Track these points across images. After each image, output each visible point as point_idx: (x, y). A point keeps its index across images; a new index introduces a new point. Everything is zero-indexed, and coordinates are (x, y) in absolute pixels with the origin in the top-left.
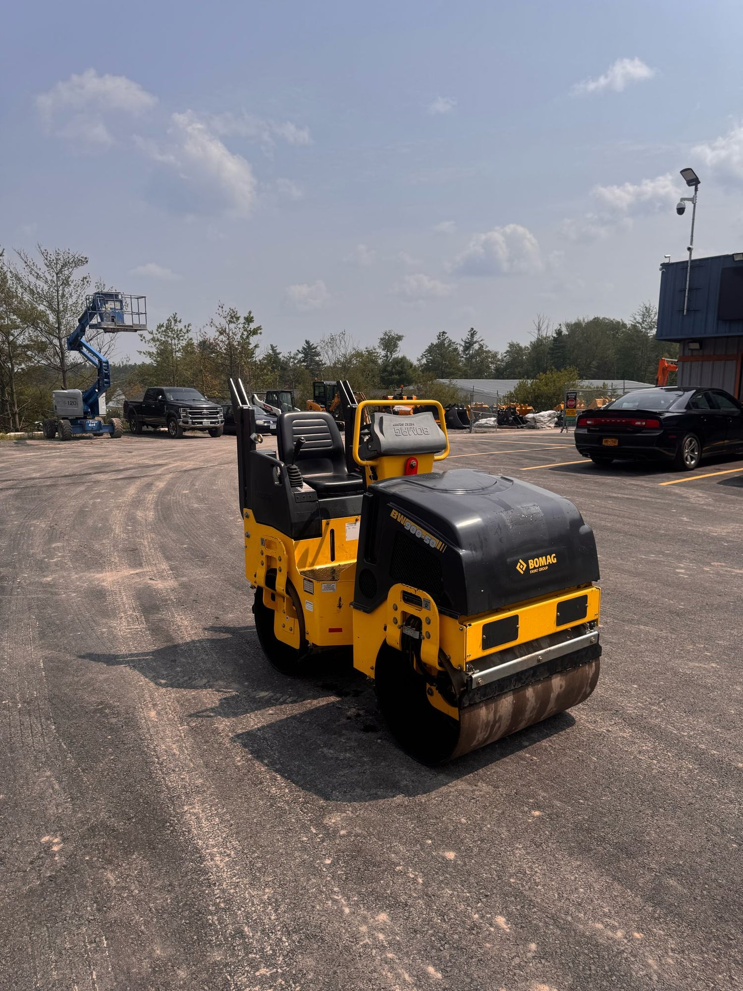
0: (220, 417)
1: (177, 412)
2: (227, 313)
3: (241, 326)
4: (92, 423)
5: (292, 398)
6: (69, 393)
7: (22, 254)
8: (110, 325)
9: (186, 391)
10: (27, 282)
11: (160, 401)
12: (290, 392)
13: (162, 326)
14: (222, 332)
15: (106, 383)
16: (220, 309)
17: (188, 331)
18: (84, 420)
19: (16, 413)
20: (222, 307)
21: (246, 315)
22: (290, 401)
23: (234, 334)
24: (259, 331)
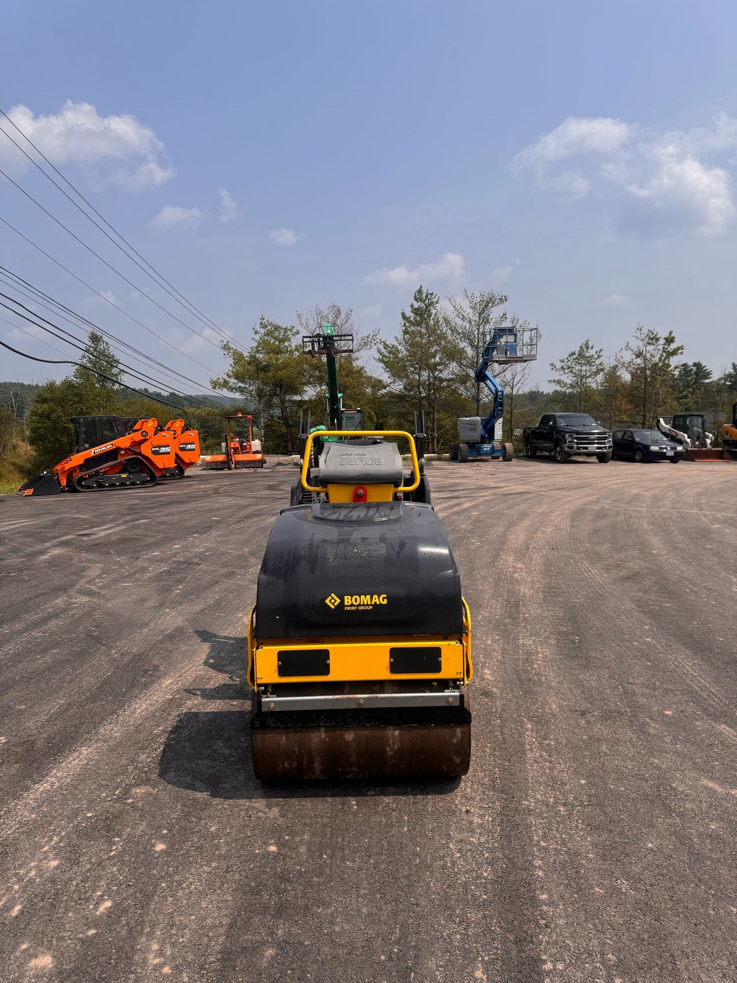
0: (609, 443)
1: (564, 437)
2: (645, 335)
3: (661, 347)
4: (487, 447)
5: (703, 423)
6: (470, 420)
7: (452, 300)
8: (502, 357)
9: (580, 417)
10: (453, 324)
11: (551, 426)
12: (701, 416)
13: (574, 354)
14: (639, 355)
15: (500, 410)
16: (638, 331)
17: (599, 357)
18: (480, 445)
19: (435, 438)
20: (641, 330)
21: (667, 335)
22: (700, 425)
23: (653, 356)
24: (679, 352)
